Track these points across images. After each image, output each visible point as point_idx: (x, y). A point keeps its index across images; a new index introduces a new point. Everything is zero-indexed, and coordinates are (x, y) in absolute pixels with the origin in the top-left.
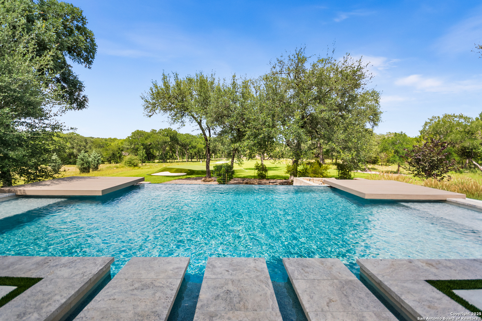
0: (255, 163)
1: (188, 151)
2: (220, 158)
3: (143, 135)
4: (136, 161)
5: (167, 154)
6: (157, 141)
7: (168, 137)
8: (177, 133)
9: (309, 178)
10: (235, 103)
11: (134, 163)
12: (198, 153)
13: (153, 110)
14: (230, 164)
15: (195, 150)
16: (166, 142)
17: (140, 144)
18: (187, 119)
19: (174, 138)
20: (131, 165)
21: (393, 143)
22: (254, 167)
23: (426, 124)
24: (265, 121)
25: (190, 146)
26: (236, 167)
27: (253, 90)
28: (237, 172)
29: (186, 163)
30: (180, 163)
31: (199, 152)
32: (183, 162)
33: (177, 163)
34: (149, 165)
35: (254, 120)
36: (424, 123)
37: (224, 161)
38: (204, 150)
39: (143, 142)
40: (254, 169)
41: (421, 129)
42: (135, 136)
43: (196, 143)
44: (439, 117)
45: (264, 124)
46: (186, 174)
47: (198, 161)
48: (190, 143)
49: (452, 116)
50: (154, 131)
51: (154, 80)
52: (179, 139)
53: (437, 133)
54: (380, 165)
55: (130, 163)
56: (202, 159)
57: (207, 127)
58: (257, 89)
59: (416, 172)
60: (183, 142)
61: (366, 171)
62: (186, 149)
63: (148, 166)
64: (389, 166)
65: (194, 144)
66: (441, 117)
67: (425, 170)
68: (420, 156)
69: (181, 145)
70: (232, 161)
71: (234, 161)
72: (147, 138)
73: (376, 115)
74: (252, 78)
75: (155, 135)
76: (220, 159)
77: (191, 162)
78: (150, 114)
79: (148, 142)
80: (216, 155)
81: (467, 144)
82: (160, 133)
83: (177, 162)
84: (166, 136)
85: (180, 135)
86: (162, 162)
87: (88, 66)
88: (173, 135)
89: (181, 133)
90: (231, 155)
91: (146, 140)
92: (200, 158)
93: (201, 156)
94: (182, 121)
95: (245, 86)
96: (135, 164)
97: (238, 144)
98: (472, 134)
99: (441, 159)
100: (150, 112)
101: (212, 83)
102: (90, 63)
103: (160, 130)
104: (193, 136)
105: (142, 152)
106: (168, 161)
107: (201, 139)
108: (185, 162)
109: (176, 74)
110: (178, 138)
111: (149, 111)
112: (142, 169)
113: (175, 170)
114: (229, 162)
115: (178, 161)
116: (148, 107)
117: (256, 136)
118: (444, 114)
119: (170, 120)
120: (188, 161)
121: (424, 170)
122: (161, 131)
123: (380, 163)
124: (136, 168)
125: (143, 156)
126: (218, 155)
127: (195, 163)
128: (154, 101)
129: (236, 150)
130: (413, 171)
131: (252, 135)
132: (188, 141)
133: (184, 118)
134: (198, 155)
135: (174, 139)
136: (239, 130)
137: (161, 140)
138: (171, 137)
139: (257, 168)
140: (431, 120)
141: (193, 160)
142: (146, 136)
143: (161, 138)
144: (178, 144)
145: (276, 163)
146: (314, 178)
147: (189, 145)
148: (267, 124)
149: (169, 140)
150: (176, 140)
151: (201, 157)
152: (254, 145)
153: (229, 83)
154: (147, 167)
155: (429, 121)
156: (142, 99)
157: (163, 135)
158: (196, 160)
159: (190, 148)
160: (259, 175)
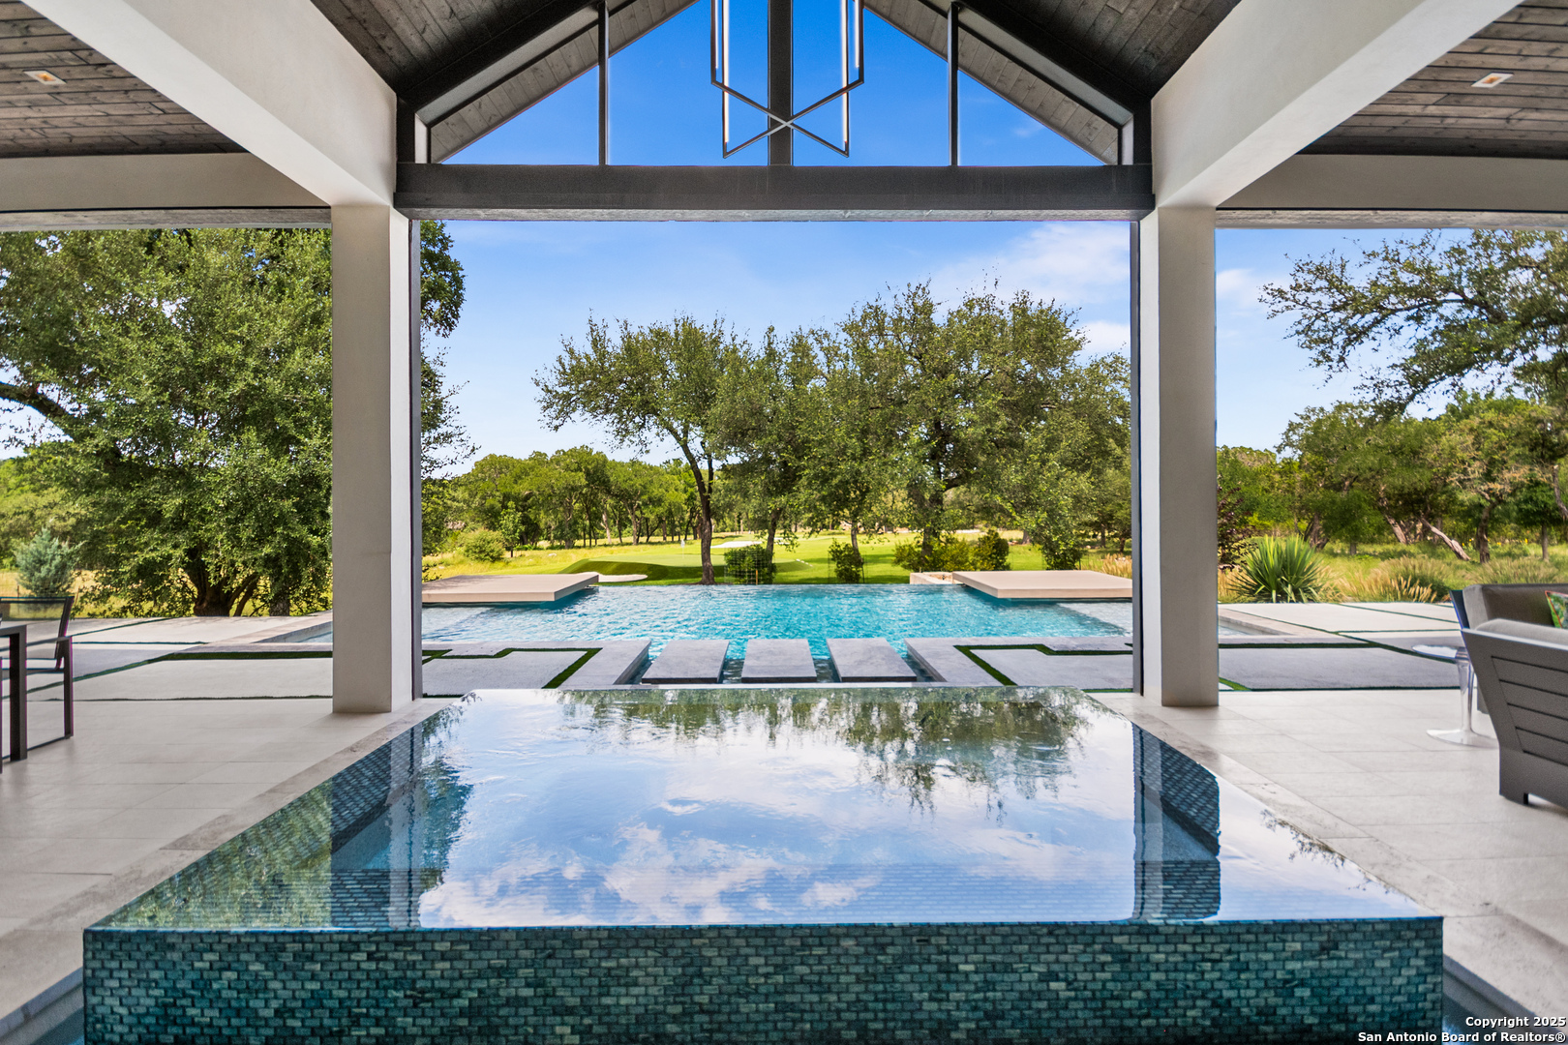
0: (831, 543)
1: (638, 513)
2: (732, 530)
3: (507, 467)
4: (497, 547)
5: (576, 523)
6: (548, 485)
7: (580, 474)
8: (605, 460)
9: (942, 573)
10: (774, 398)
11: (492, 551)
12: (667, 518)
13: (564, 414)
14: (765, 547)
15: (660, 510)
16: (574, 489)
17: (498, 494)
18: (650, 434)
19: (596, 473)
20: (482, 555)
22: (827, 555)
24: (846, 447)
25: (645, 497)
26: (780, 555)
27: (821, 356)
28: (784, 571)
29: (633, 547)
30: (614, 548)
31: (670, 514)
32: (622, 544)
33: (608, 548)
34: (532, 557)
35: (820, 443)
37: (748, 540)
38: (685, 507)
39: (508, 490)
40: (829, 561)
42: (483, 472)
43: (662, 490)
44: (1322, 410)
45: (843, 452)
46: (645, 576)
47: (668, 543)
48: (645, 487)
49: (1357, 408)
50: (539, 458)
51: (567, 337)
52: (611, 479)
55: (481, 552)
56: (679, 534)
57: (702, 452)
58: (831, 353)
60: (625, 486)
62: (631, 506)
63: (528, 558)
65: (656, 492)
69: (617, 496)
70: (771, 540)
71: (776, 539)
72: (520, 478)
74: (816, 329)
75: (545, 469)
76: (734, 534)
77: (649, 546)
78: (556, 423)
79: (523, 489)
80: (721, 523)
82: (556, 460)
83: (605, 545)
84: (576, 471)
85: (615, 465)
86: (561, 547)
87: (441, 331)
88: (596, 467)
89: (617, 460)
90: (767, 523)
91: (516, 482)
92: (673, 534)
93: (676, 526)
94: (641, 442)
95: (800, 347)
96: (495, 554)
97: (783, 499)
100: (557, 418)
101: (716, 342)
102: (450, 326)
103: (558, 452)
104: (651, 468)
105: (510, 520)
106: (578, 543)
107: (675, 477)
108: (631, 544)
109: (626, 323)
110: (609, 474)
111: (554, 415)
112: (514, 567)
113: (614, 566)
114: (763, 543)
115: (606, 541)
116: (550, 405)
117: (825, 479)
118: (1334, 401)
119: (611, 437)
120: (637, 542)
122: (561, 457)
124: (499, 565)
125: (515, 532)
126: (728, 521)
127: (658, 546)
128: (566, 389)
129: (779, 513)
131: (816, 476)
132: (638, 482)
133: (645, 433)
134: (669, 526)
135: (599, 479)
136: (785, 463)
137: (562, 483)
138: (588, 473)
139: (837, 555)
141: (652, 539)
142: (517, 470)
143: (560, 478)
144: (609, 492)
145: (872, 542)
147: (642, 494)
148: (849, 452)
149: (584, 482)
150: (604, 482)
151: (678, 529)
152: (823, 499)
153: (758, 349)
154: (527, 562)
155: (1297, 420)
156: (538, 385)
157: (567, 469)
158: (661, 539)
159: (645, 504)
160: (840, 574)
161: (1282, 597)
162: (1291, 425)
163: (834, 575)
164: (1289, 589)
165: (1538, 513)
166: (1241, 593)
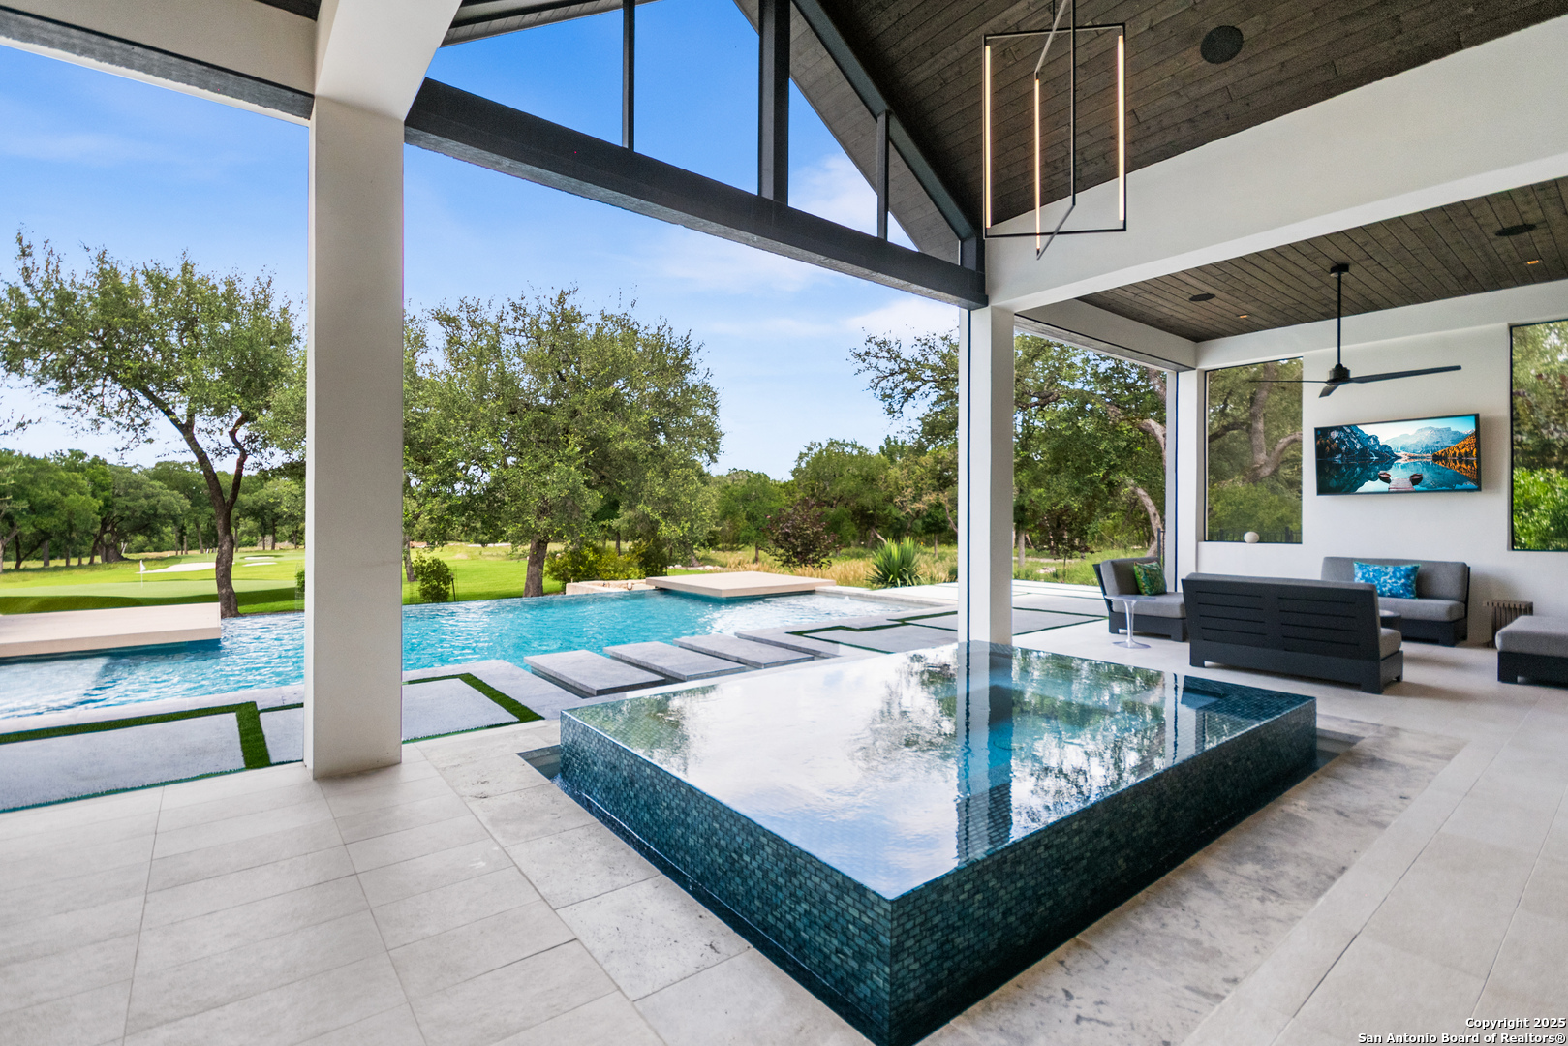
21: (746, 498)
23: (801, 457)
36: (798, 455)
41: (794, 466)
49: (841, 444)
53: (818, 478)
54: (718, 550)
59: (784, 558)
61: (693, 566)
64: (739, 552)
66: (825, 444)
67: (798, 553)
68: (788, 527)
73: (714, 439)
81: (866, 500)
98: (873, 480)
99: (817, 532)
121: (796, 554)
123: (720, 546)
130: (781, 555)
139: (421, 571)
140: (810, 449)
146: (611, 582)
160: (425, 593)
161: (904, 583)
162: (801, 454)
163: (418, 594)
164: (907, 577)
165: (934, 525)
166: (872, 582)
